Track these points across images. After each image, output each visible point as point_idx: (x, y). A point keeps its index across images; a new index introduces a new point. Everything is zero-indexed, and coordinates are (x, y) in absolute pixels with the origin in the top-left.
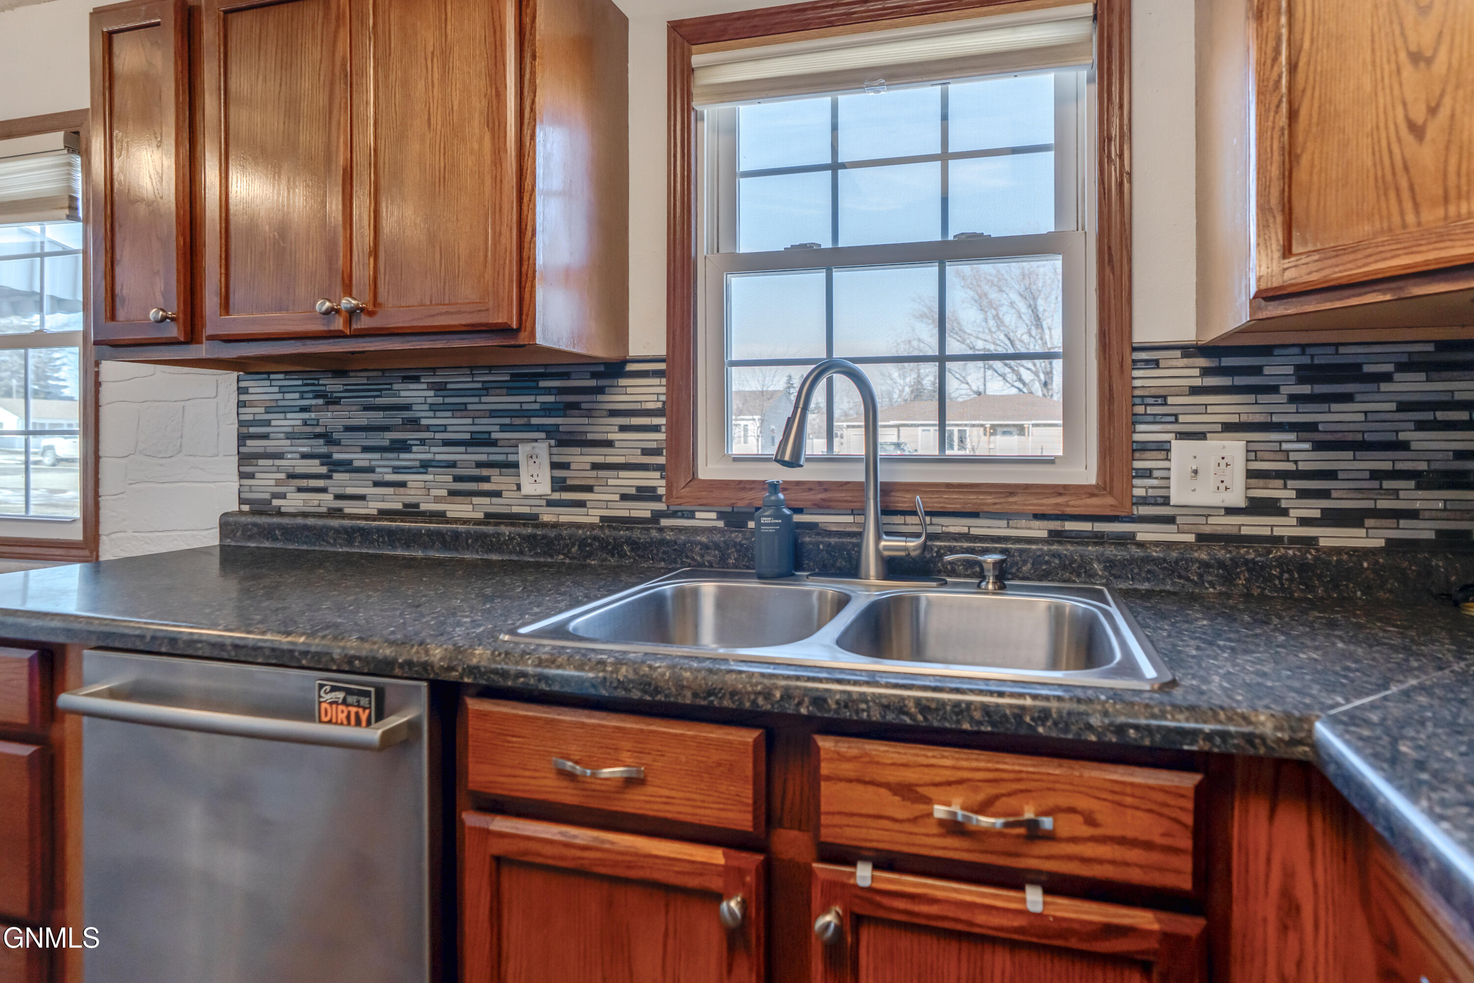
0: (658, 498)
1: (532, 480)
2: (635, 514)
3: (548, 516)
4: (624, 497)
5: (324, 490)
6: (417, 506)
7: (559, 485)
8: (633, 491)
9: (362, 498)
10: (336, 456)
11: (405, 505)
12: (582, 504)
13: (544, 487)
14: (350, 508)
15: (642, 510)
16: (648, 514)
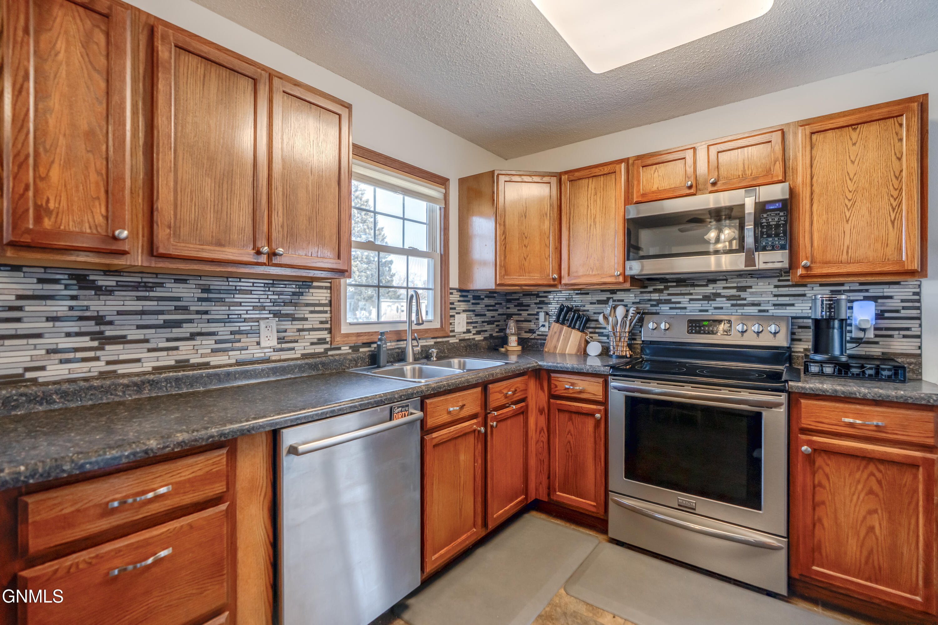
0: (327, 343)
1: (267, 339)
2: (317, 351)
3: (275, 356)
4: (312, 344)
5: (97, 359)
6: (188, 361)
7: (281, 340)
8: (315, 341)
9: (138, 360)
10: (108, 333)
11: (177, 361)
12: (293, 349)
13: (274, 343)
14: (122, 369)
15: (320, 349)
16: (322, 350)
